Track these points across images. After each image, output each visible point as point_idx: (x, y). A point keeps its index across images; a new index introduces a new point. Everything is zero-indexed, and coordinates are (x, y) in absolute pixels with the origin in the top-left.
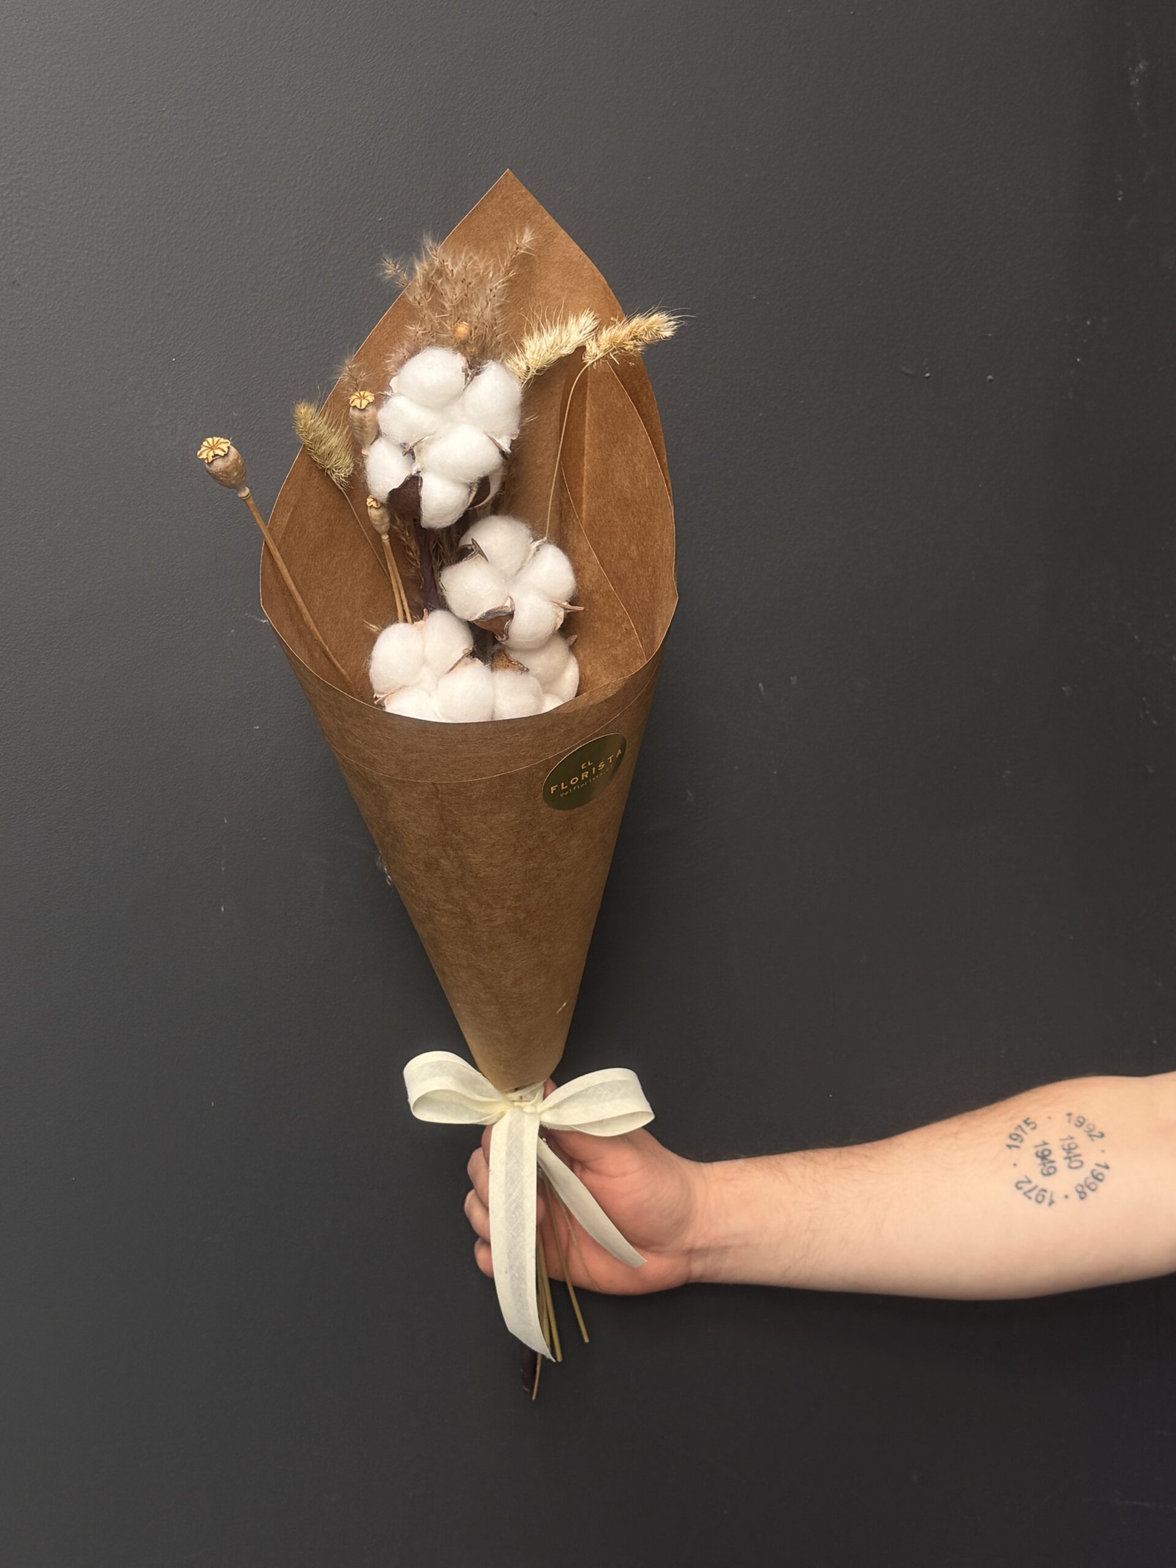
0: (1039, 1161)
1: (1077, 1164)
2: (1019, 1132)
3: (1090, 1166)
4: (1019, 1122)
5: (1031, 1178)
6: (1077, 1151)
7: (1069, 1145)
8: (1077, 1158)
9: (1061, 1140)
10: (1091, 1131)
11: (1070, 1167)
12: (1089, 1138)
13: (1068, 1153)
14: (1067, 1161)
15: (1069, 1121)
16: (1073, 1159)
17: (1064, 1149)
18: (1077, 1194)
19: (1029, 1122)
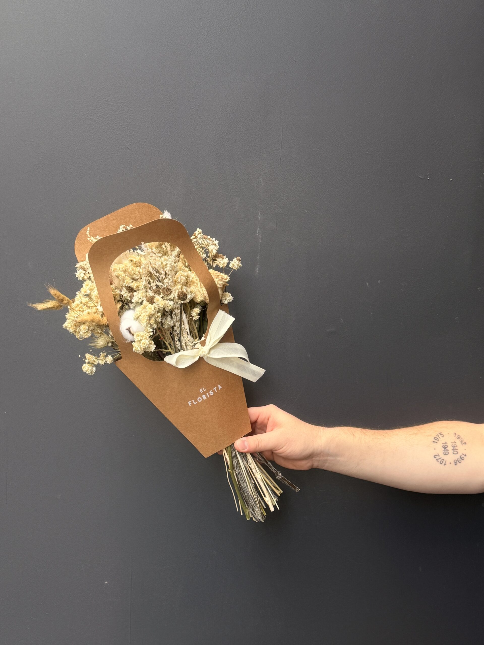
0: (443, 449)
1: (455, 453)
2: (437, 437)
3: (460, 454)
4: (438, 433)
5: (440, 455)
6: (456, 448)
7: (454, 445)
9: (452, 443)
10: (462, 441)
11: (453, 453)
12: (461, 444)
13: (453, 448)
14: (453, 451)
15: (455, 436)
16: (455, 450)
17: (452, 446)
18: (454, 463)
19: (441, 434)
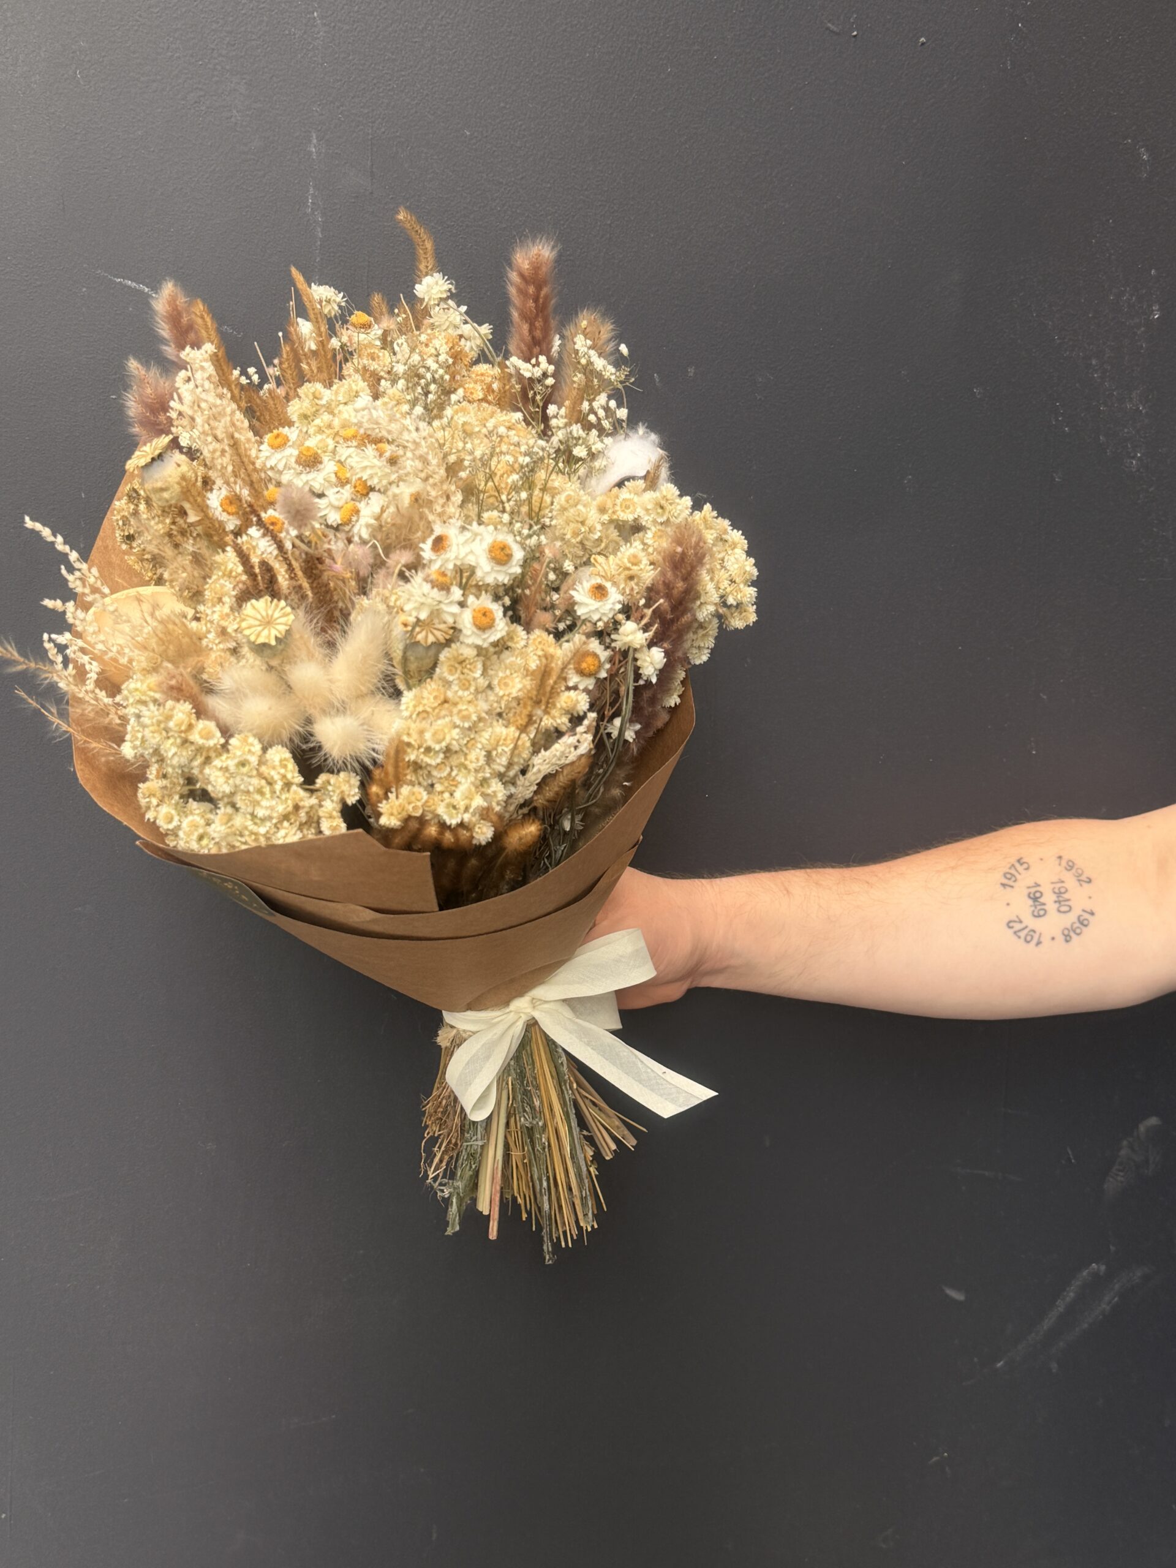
0: (1030, 902)
1: (1063, 909)
2: (1013, 871)
3: (1077, 911)
4: (1013, 860)
5: (1022, 918)
6: (1066, 896)
7: (1059, 888)
8: (1067, 903)
9: (1052, 883)
10: (1080, 875)
11: (1059, 911)
12: (1077, 883)
13: (1058, 897)
14: (1057, 905)
15: (1060, 864)
16: (1063, 903)
17: (1055, 893)
18: (1063, 938)
19: (1022, 861)
